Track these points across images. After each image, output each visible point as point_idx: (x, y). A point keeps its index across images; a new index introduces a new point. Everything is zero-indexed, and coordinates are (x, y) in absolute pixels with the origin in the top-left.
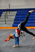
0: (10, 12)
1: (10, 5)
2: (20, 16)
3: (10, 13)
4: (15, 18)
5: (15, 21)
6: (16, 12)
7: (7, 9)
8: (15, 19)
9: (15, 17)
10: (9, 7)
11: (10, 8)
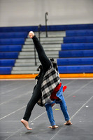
0: (48, 33)
1: (47, 14)
2: (75, 45)
3: (47, 36)
4: (60, 49)
5: (60, 57)
6: (63, 34)
7: (40, 26)
8: (60, 52)
9: (62, 47)
10: (46, 20)
11: (49, 24)
